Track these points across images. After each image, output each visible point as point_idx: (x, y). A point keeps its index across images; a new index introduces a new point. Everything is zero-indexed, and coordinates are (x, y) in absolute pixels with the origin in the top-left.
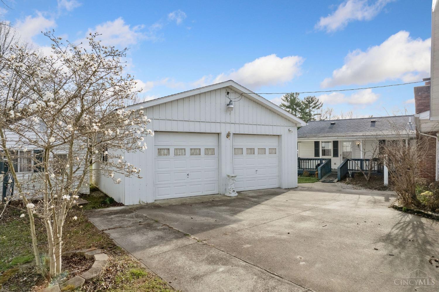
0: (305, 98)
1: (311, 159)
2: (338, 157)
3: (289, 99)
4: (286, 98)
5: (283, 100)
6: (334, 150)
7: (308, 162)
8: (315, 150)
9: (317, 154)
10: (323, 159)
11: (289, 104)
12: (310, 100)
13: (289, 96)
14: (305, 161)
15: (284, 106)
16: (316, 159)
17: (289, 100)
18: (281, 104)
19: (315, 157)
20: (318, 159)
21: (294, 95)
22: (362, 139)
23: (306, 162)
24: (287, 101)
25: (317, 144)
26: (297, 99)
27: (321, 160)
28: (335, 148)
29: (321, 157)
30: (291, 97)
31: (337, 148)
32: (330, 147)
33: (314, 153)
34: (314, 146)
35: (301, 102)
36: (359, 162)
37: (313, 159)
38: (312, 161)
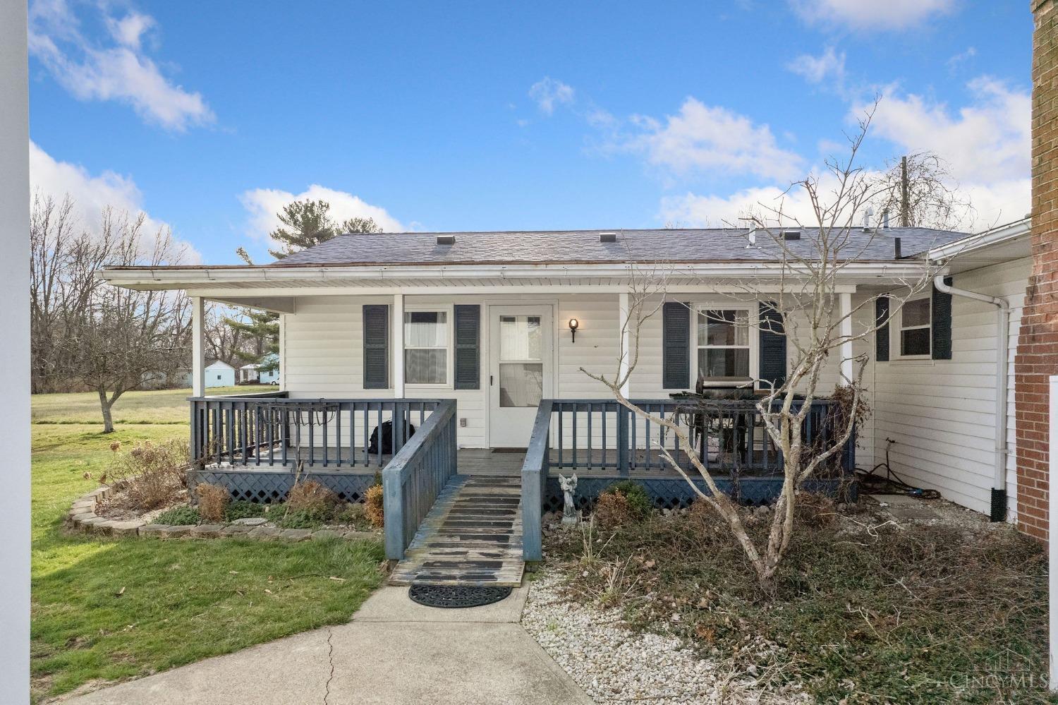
0: (345, 223)
1: (340, 405)
2: (477, 387)
3: (299, 217)
4: (292, 215)
5: (283, 220)
6: (459, 354)
7: (325, 423)
8: (368, 352)
9: (376, 372)
10: (414, 404)
11: (299, 232)
12: (359, 227)
13: (301, 210)
14: (305, 415)
15: (284, 235)
16: (369, 405)
17: (300, 219)
18: (277, 232)
19: (366, 387)
20: (383, 405)
21: (315, 209)
22: (628, 289)
23: (311, 424)
24: (295, 223)
25: (376, 318)
26: (322, 220)
27: (402, 406)
28: (464, 346)
29: (398, 389)
30: (305, 212)
31: (475, 343)
32: (442, 337)
33: (360, 369)
34: (361, 332)
35: (334, 228)
36: (612, 417)
37: (355, 405)
38: (345, 414)
